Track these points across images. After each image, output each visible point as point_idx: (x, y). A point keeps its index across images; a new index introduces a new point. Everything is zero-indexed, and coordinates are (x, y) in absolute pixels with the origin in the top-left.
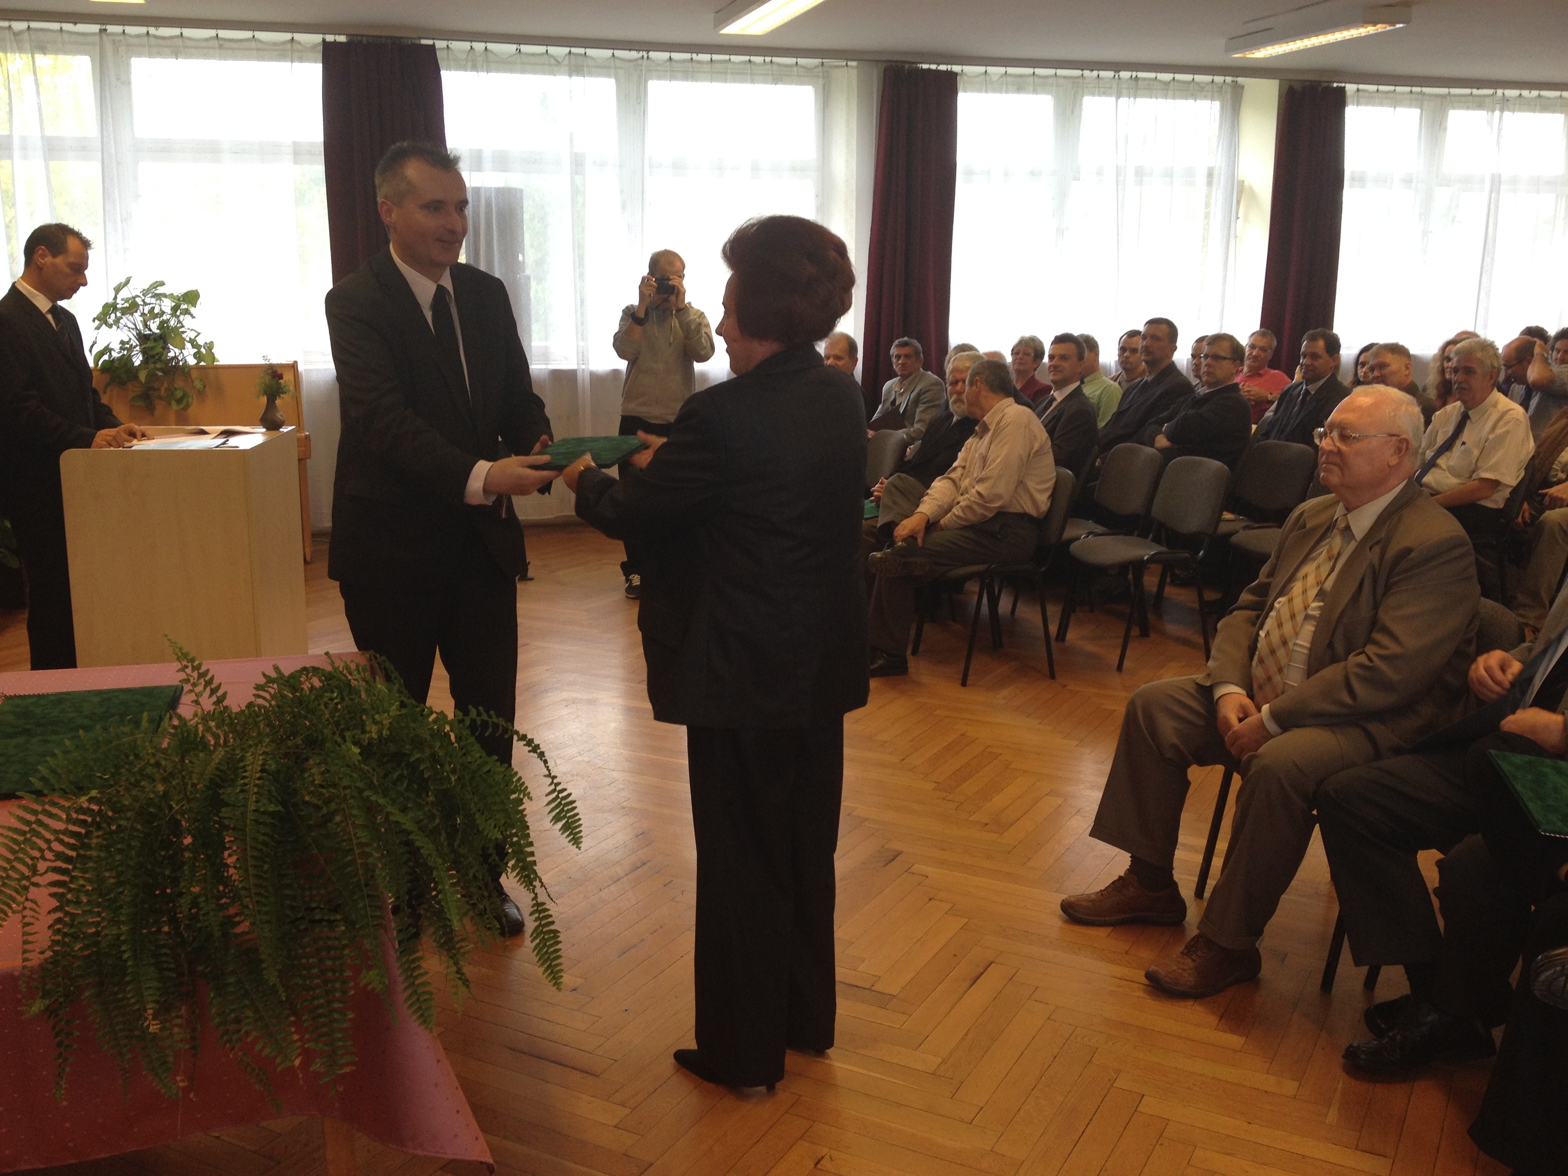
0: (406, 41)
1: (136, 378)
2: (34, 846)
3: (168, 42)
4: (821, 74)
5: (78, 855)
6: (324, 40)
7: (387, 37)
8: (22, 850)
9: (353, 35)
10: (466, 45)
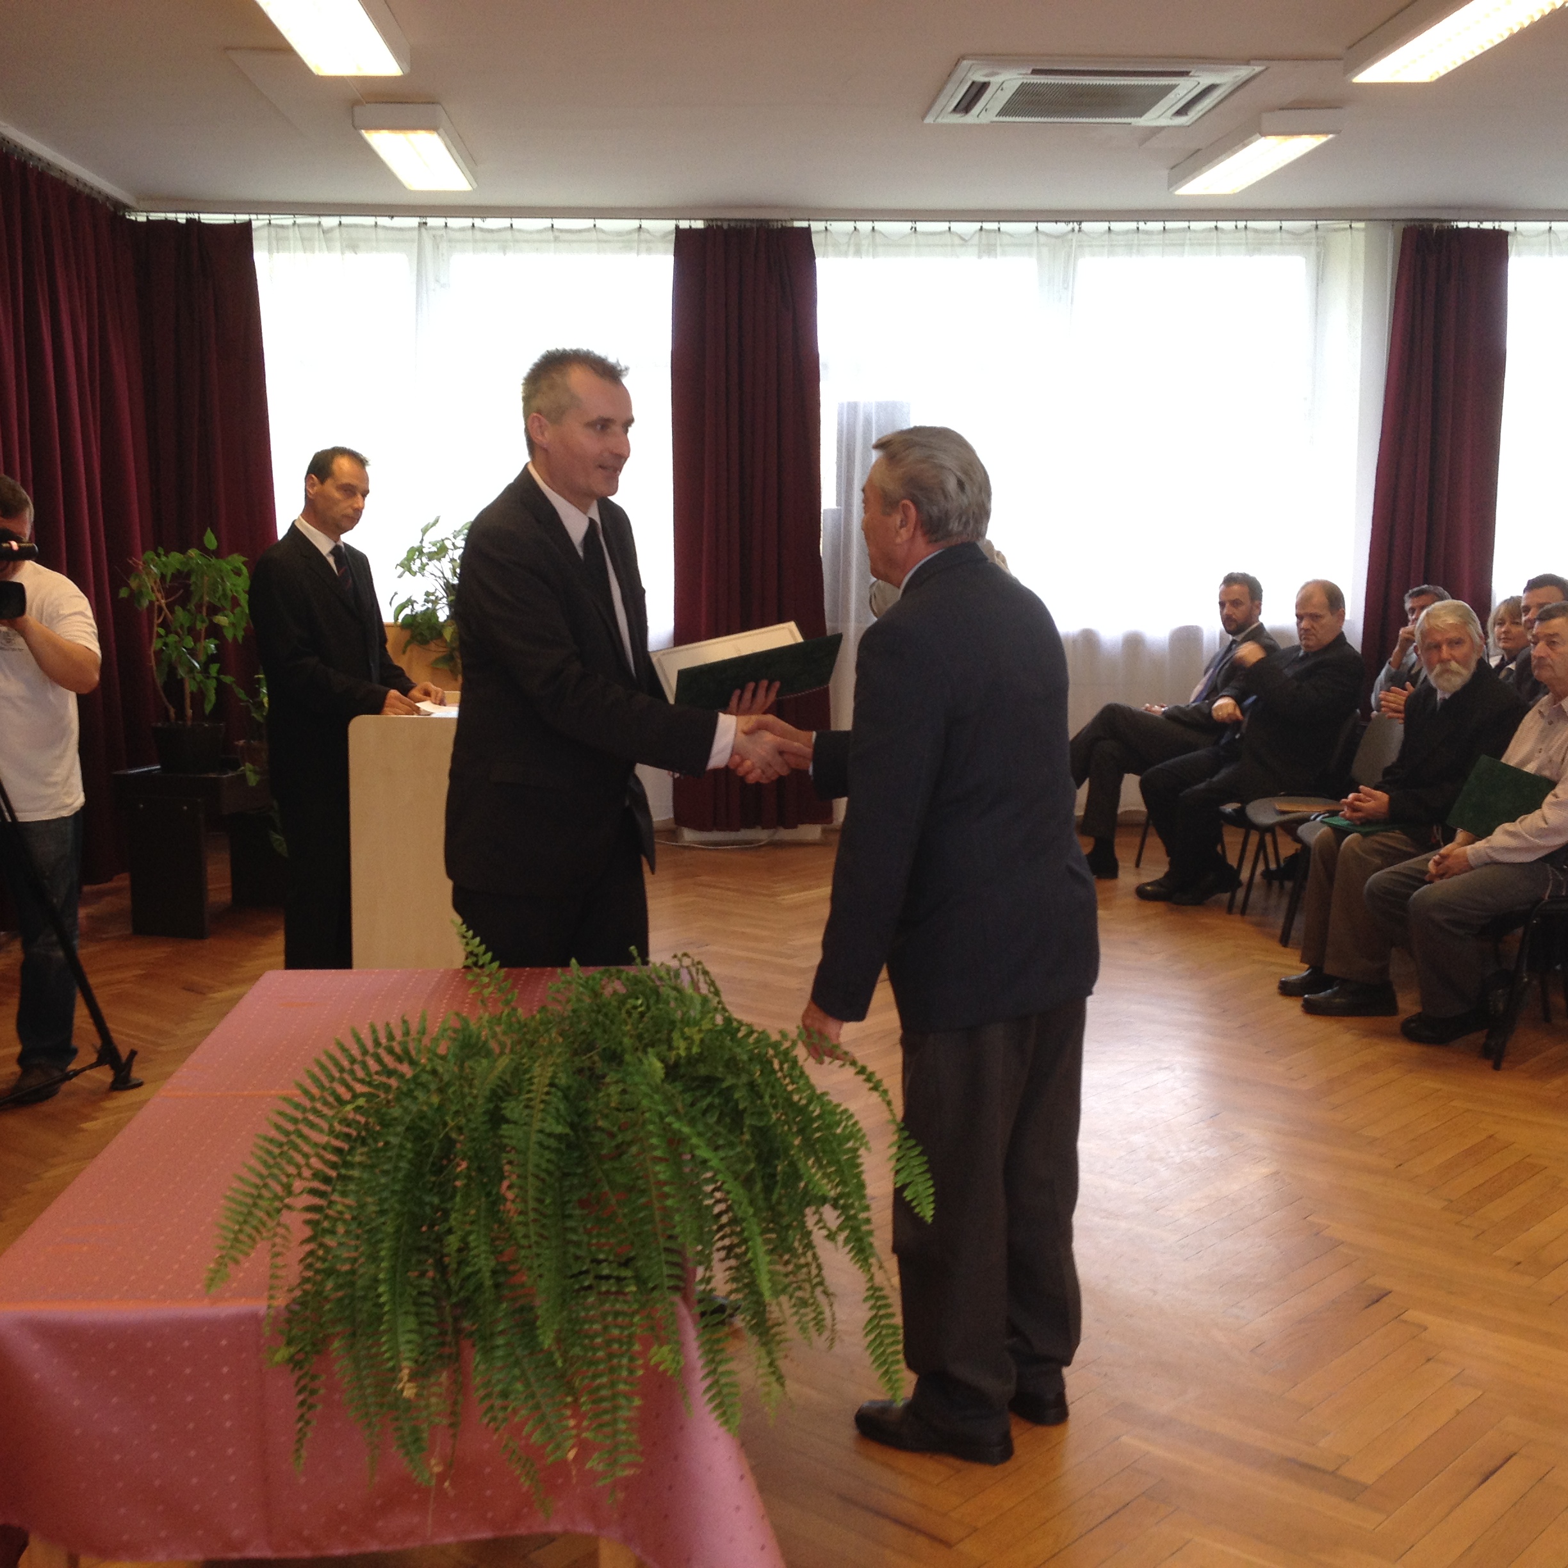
0: (775, 224)
1: (440, 635)
2: (290, 1161)
3: (496, 236)
4: (1314, 241)
5: (339, 1176)
6: (677, 227)
7: (752, 221)
8: (277, 1165)
9: (712, 220)
10: (849, 226)
